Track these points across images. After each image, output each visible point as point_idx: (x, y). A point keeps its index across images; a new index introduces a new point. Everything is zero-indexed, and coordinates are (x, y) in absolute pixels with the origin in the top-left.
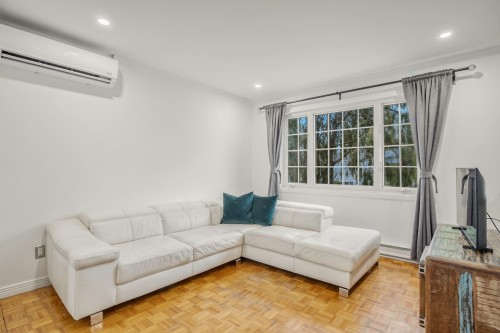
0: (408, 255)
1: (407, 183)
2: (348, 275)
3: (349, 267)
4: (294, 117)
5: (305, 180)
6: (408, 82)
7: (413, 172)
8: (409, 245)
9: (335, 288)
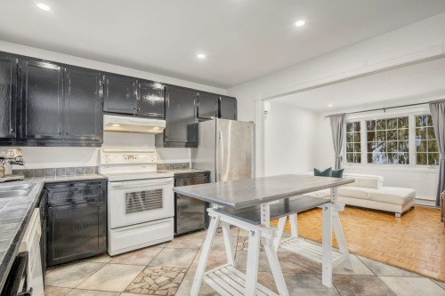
0: (434, 204)
1: (432, 162)
2: (401, 207)
3: (402, 202)
4: (350, 121)
5: (359, 161)
6: (431, 103)
7: (436, 155)
8: (435, 199)
9: (393, 214)
